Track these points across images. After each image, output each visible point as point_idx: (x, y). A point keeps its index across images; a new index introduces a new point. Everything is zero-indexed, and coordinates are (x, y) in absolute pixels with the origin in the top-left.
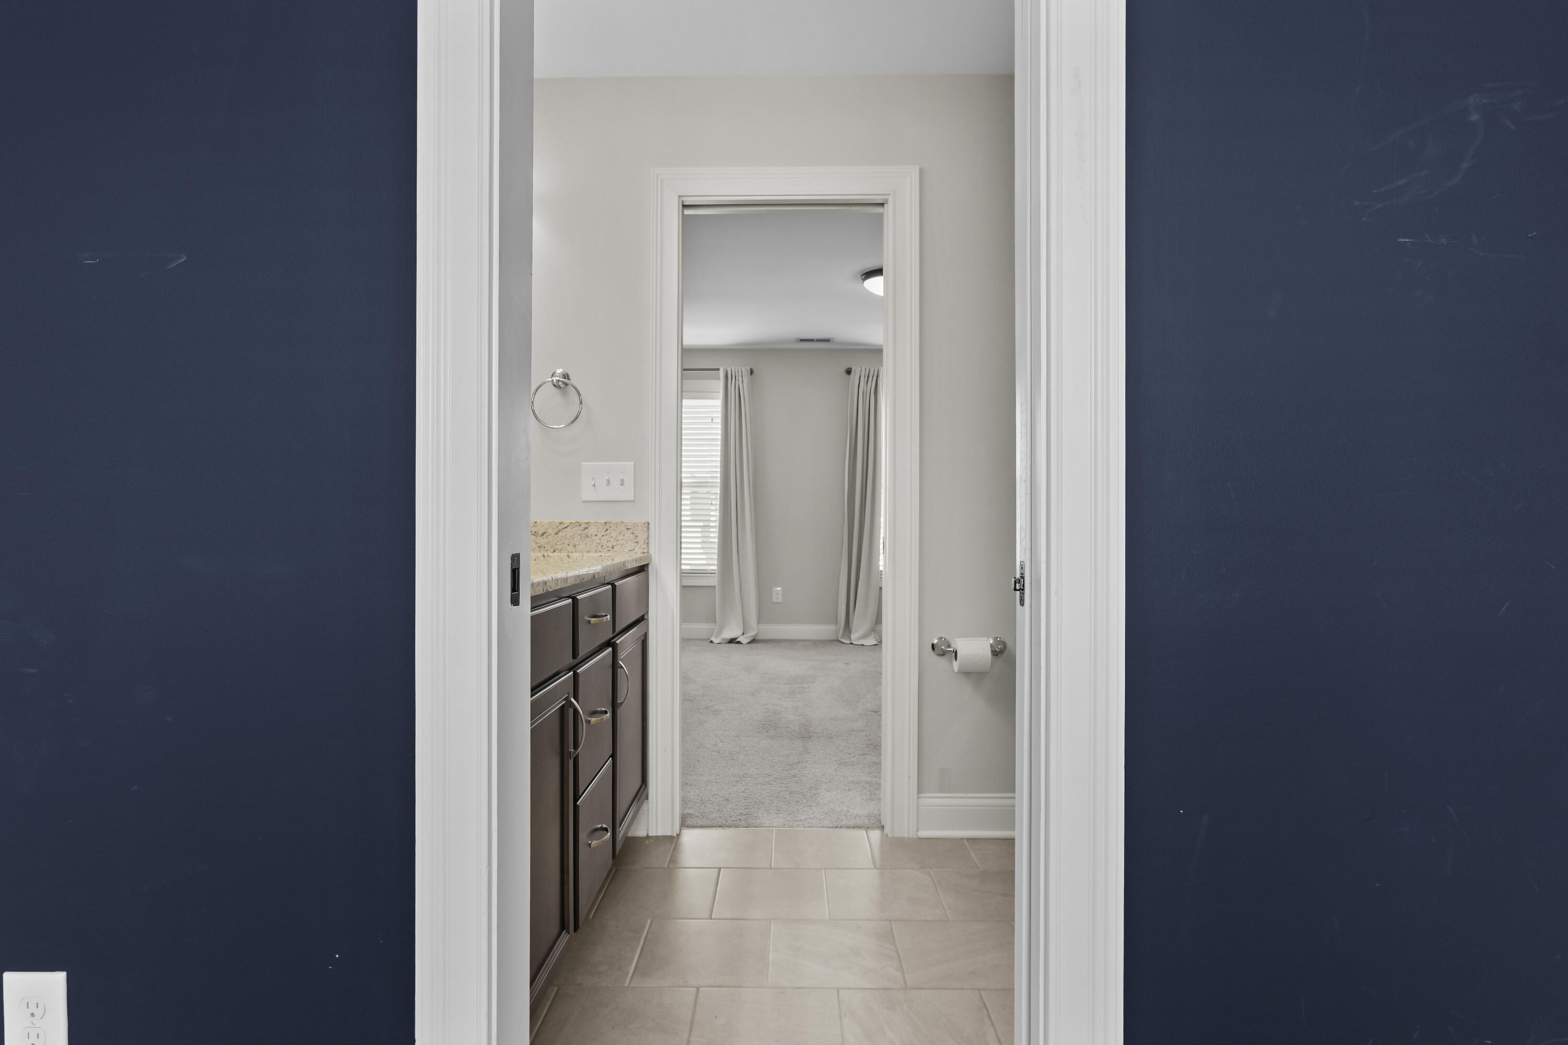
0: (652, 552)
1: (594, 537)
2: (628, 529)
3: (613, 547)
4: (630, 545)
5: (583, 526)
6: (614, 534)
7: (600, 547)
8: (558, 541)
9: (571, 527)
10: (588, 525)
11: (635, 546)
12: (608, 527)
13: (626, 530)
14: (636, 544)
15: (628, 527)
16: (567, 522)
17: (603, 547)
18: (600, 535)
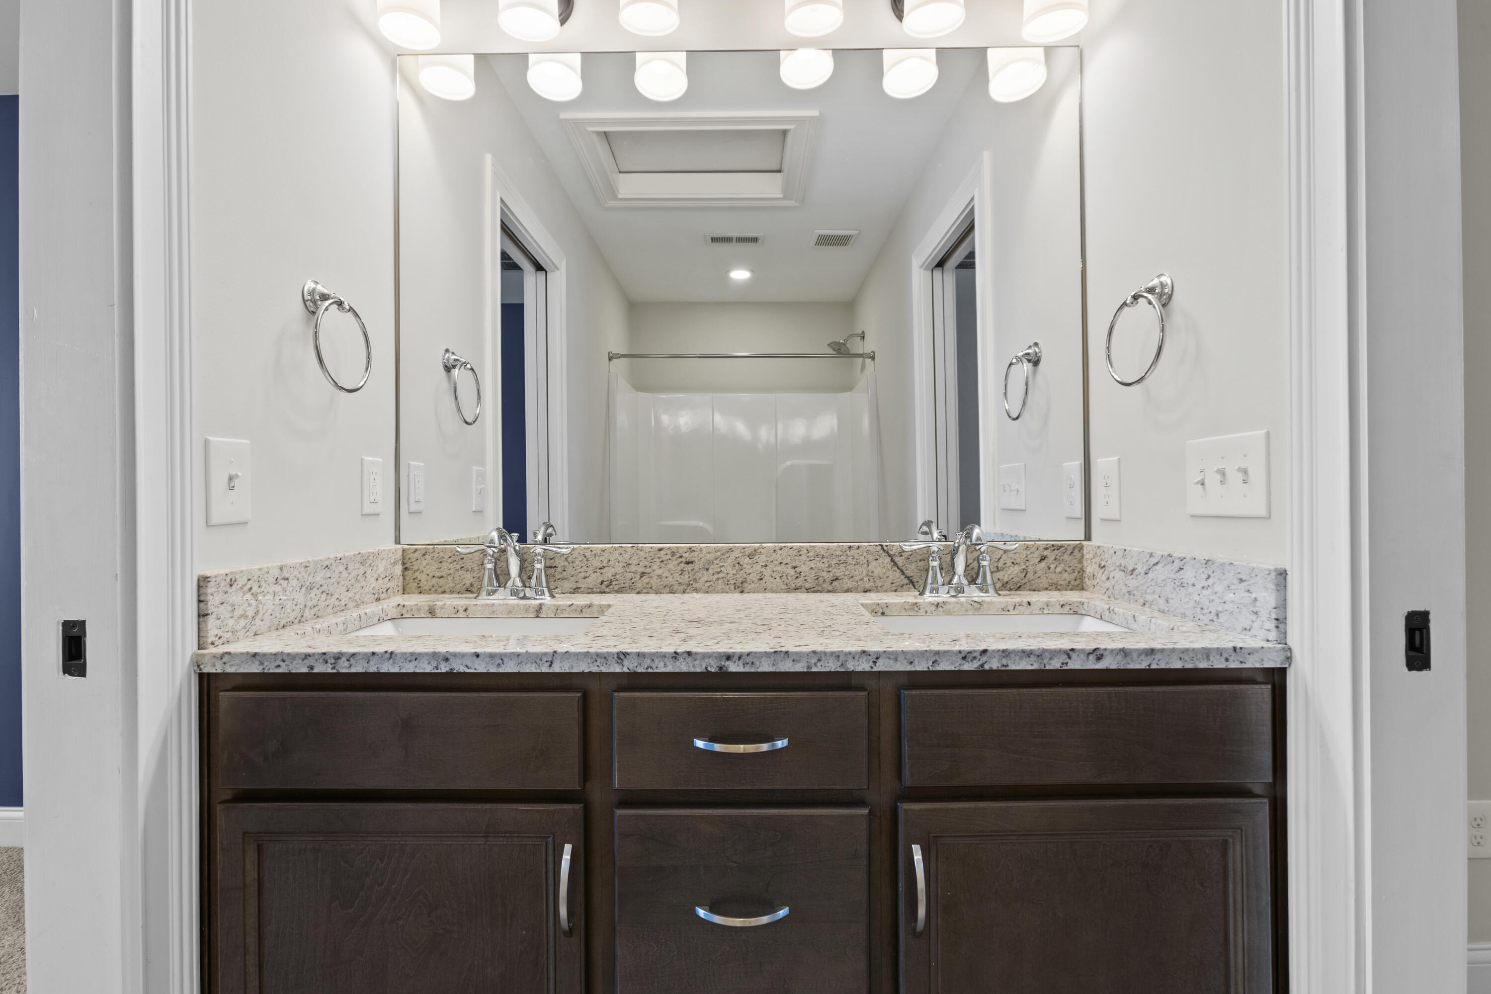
0: (1293, 640)
1: (1191, 589)
2: (1241, 580)
3: (1217, 615)
4: (1245, 619)
5: (1178, 564)
6: (1219, 588)
7: (1198, 610)
8: (1148, 587)
9: (1163, 564)
10: (1182, 562)
11: (1253, 622)
12: (1210, 573)
13: (1236, 582)
14: (1254, 618)
15: (1240, 576)
16: (1158, 553)
17: (1204, 612)
18: (1199, 586)
